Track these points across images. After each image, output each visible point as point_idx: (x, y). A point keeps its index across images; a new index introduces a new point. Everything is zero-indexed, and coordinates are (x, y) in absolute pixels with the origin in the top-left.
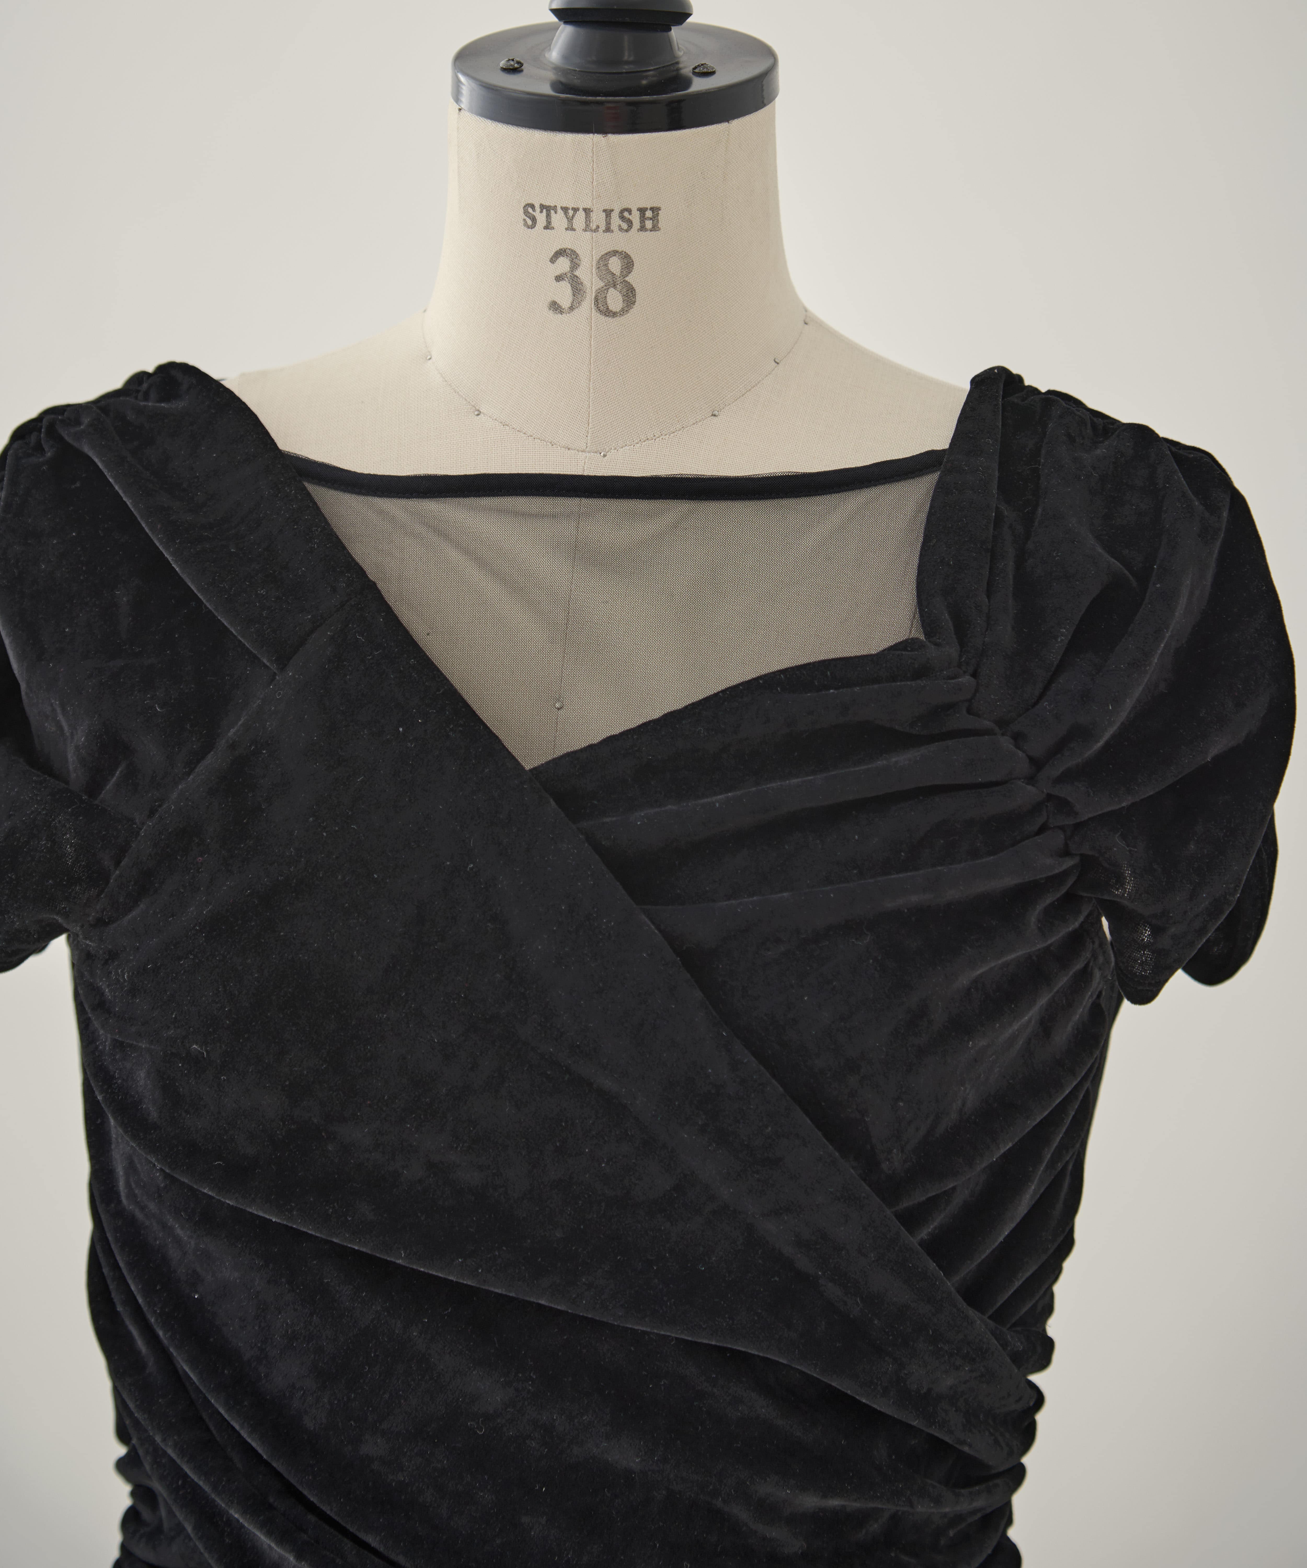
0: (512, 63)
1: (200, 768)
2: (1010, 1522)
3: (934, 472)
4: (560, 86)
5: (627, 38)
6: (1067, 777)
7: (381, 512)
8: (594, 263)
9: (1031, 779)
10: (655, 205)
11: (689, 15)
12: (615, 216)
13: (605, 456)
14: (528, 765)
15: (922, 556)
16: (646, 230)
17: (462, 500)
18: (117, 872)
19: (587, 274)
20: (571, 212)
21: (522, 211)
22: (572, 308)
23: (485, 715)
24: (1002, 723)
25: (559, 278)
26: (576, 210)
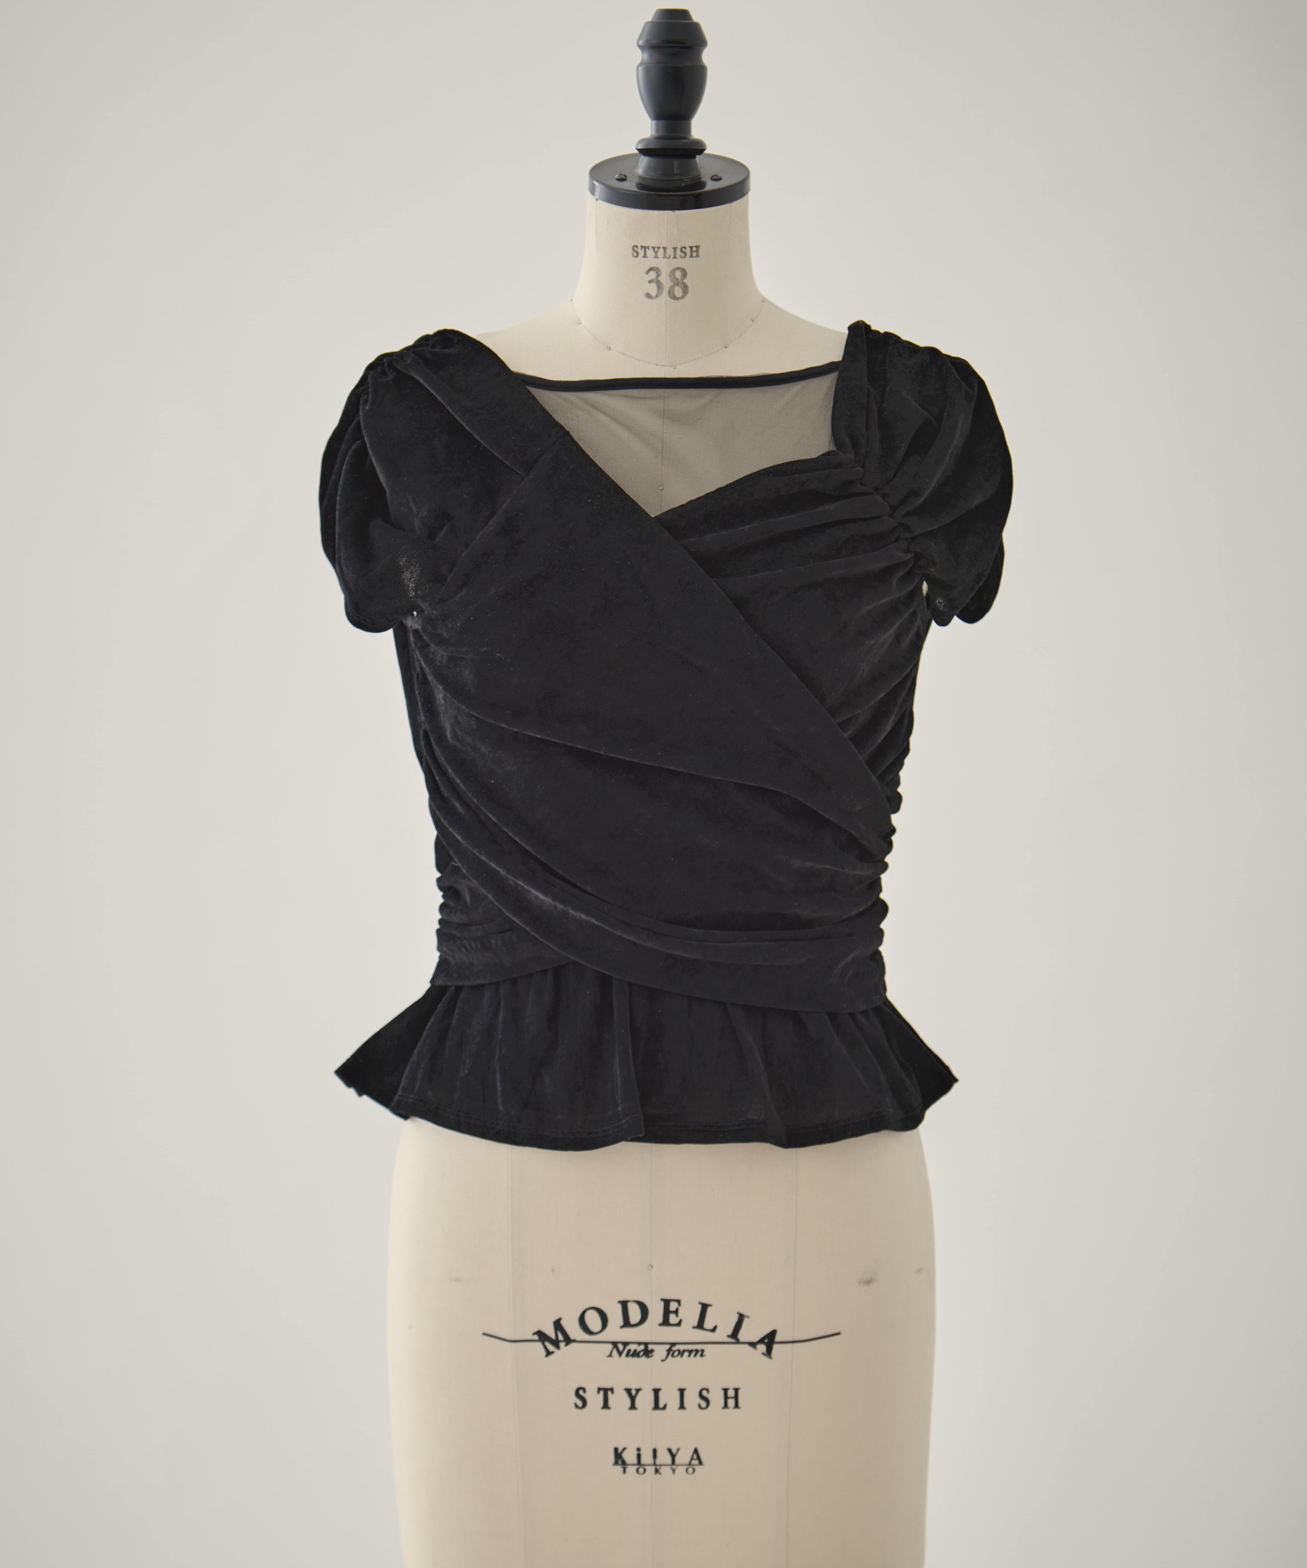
0: (622, 176)
1: (490, 523)
2: (880, 890)
3: (835, 372)
4: (641, 186)
5: (676, 162)
6: (908, 514)
7: (565, 399)
8: (668, 273)
9: (891, 516)
10: (697, 245)
11: (704, 150)
12: (678, 251)
13: (675, 368)
14: (653, 515)
15: (833, 411)
16: (693, 257)
17: (607, 392)
18: (451, 575)
19: (665, 280)
20: (656, 249)
21: (631, 249)
22: (657, 296)
23: (628, 492)
24: (877, 490)
25: (650, 282)
26: (659, 248)
